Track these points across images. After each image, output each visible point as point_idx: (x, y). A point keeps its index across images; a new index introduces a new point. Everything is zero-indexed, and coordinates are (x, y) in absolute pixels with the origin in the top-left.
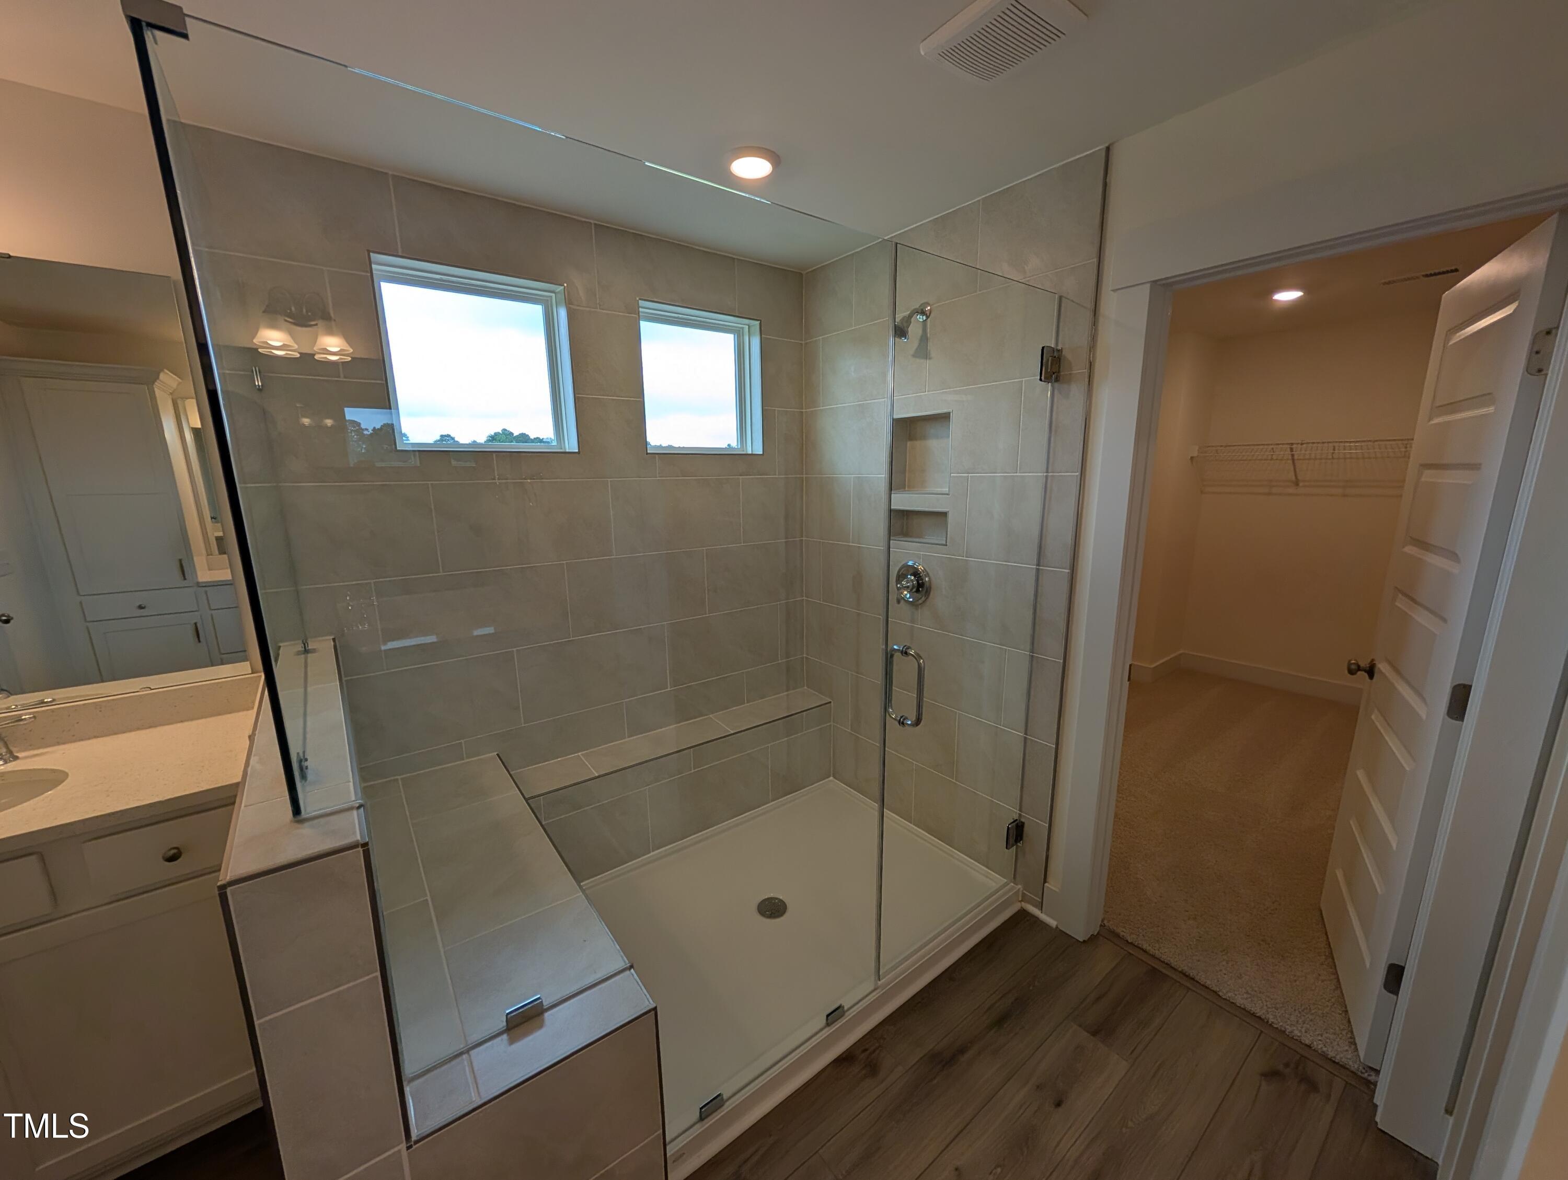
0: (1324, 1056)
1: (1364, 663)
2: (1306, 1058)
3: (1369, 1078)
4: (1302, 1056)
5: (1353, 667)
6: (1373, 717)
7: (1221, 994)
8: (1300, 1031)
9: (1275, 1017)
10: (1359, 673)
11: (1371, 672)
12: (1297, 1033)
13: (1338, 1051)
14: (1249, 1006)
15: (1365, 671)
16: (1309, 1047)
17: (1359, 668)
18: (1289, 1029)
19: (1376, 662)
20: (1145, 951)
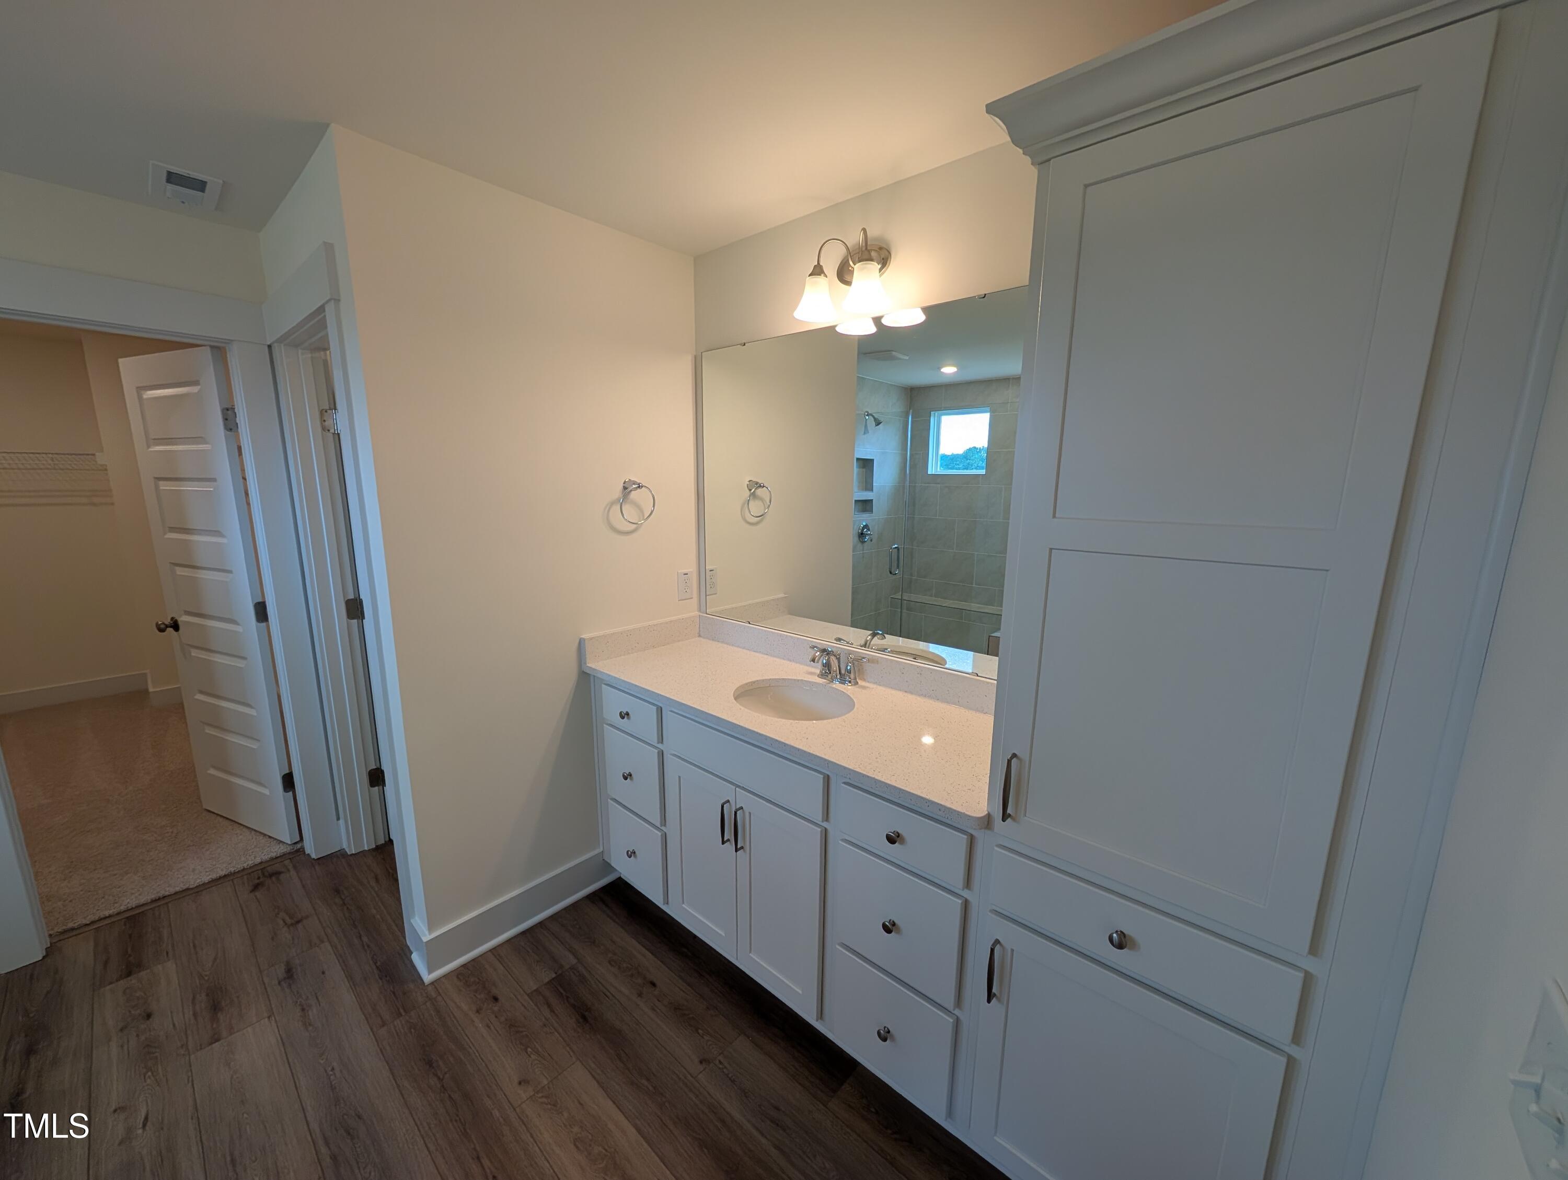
0: (272, 859)
1: (168, 621)
2: (265, 868)
3: (298, 848)
4: (262, 869)
5: (163, 626)
6: (193, 654)
7: (191, 887)
8: (252, 860)
9: (234, 867)
10: (168, 629)
11: (175, 626)
12: (250, 863)
13: (277, 850)
14: (214, 876)
15: (171, 627)
16: (261, 863)
17: (167, 626)
18: (245, 865)
19: (177, 618)
20: (110, 916)
